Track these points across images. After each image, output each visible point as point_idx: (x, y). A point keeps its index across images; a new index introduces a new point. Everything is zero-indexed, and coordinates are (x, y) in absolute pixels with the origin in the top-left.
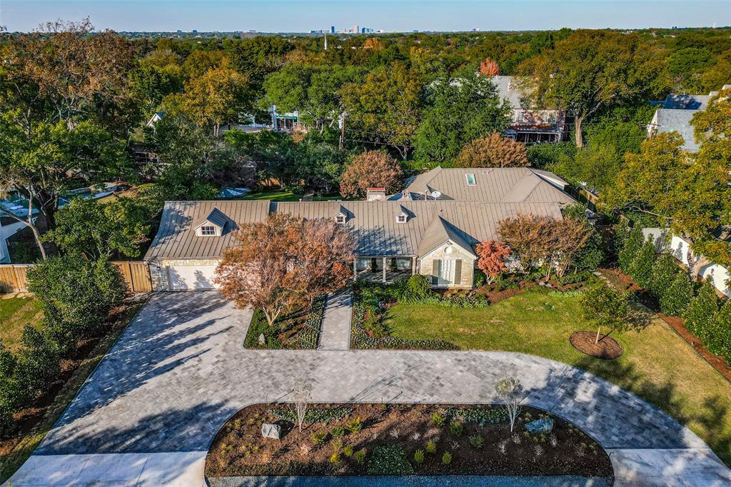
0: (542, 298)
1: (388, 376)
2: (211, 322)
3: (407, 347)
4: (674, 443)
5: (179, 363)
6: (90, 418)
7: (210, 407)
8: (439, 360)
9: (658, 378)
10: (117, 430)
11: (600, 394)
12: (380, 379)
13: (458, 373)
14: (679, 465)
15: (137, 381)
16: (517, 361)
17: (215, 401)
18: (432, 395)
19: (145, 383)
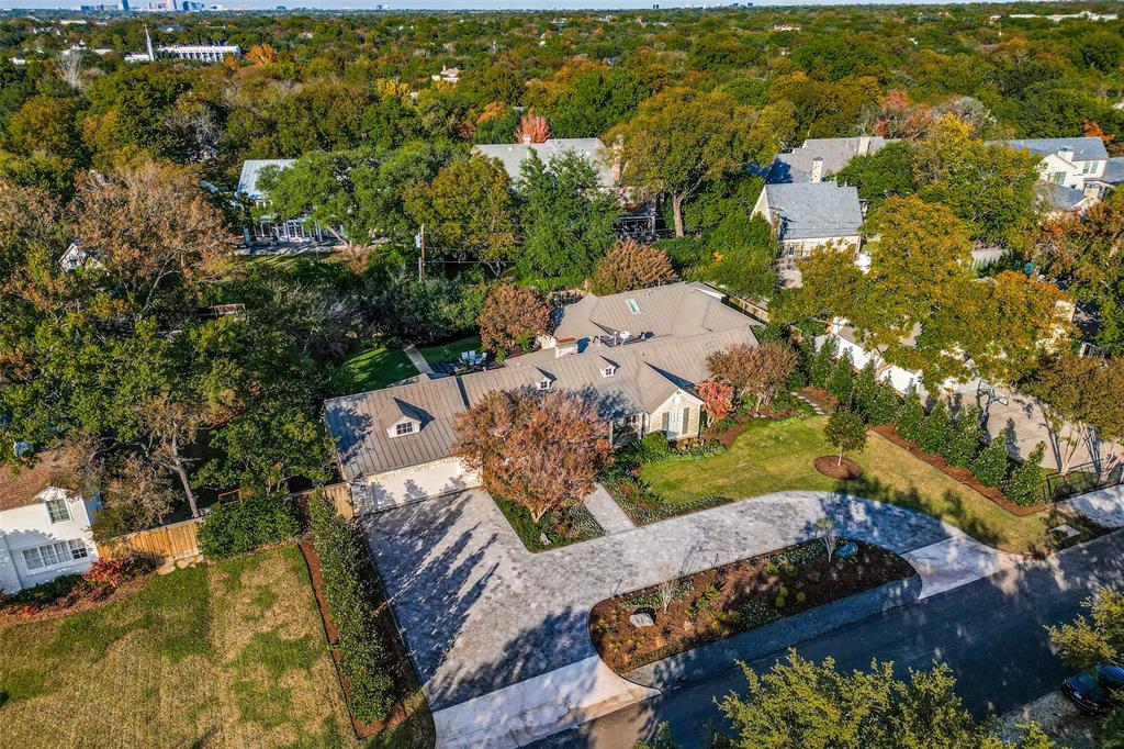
0: (766, 432)
1: (694, 544)
2: (467, 536)
3: (687, 511)
4: (941, 537)
5: (479, 587)
6: (450, 664)
7: (559, 618)
8: (725, 516)
9: (903, 487)
10: (491, 665)
11: (869, 510)
12: (689, 548)
13: (750, 525)
14: (953, 552)
15: (456, 616)
16: (789, 500)
17: (559, 611)
18: (744, 550)
19: (468, 615)
